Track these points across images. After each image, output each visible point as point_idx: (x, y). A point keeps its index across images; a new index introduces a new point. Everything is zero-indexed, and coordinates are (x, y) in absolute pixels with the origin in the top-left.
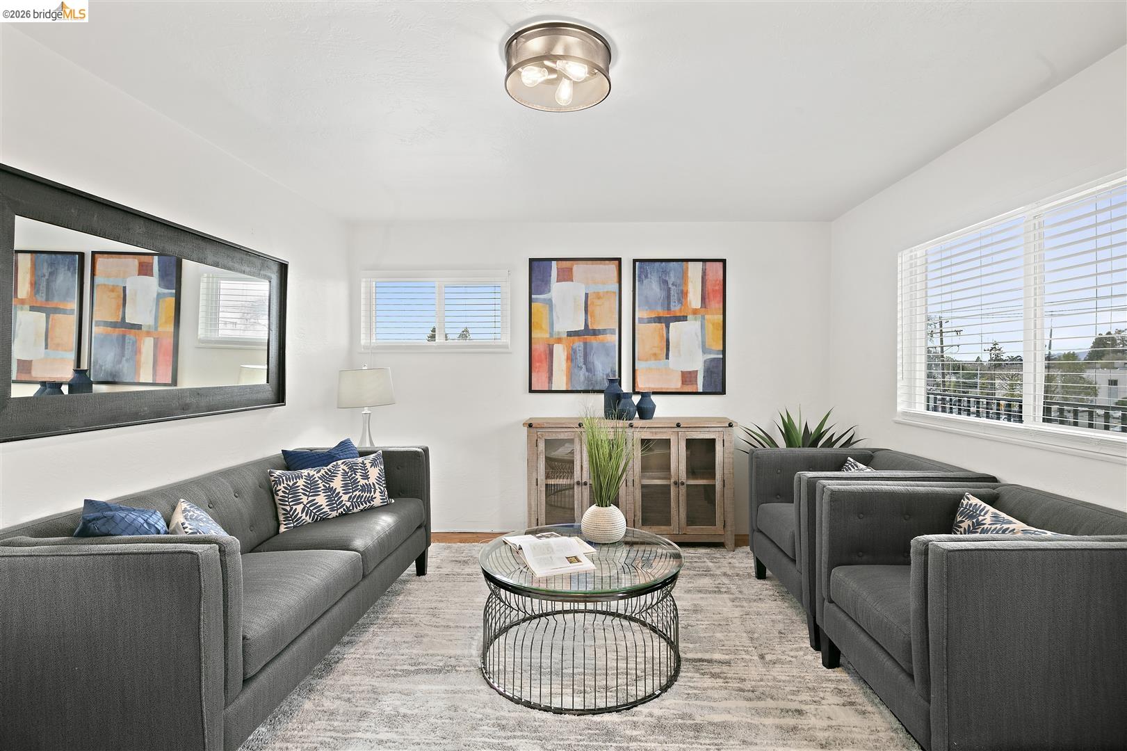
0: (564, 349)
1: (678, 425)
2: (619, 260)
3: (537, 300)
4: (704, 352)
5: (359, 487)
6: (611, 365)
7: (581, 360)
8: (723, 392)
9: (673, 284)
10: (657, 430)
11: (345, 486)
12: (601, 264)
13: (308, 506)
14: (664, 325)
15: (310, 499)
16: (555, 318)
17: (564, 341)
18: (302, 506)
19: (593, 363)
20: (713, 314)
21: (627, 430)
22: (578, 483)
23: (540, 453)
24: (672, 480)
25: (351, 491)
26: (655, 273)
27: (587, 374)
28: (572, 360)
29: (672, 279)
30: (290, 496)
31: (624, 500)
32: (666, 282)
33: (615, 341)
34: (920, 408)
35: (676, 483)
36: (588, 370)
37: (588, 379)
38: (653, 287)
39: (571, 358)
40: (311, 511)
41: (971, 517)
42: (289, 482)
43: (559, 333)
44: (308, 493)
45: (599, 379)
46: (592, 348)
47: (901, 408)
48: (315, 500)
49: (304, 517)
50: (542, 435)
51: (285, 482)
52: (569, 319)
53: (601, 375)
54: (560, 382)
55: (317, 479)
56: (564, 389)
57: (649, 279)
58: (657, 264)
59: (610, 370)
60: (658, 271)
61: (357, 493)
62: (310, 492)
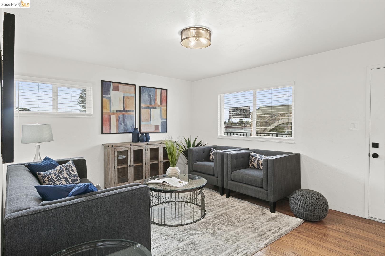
0: (115, 117)
1: (161, 143)
2: (135, 85)
3: (105, 97)
4: (161, 119)
5: (73, 175)
6: (132, 123)
7: (122, 121)
8: (166, 132)
9: (152, 96)
10: (155, 145)
11: (68, 175)
12: (129, 86)
14: (149, 109)
16: (112, 105)
17: (115, 114)
19: (126, 122)
20: (164, 107)
21: (146, 146)
22: (130, 166)
23: (116, 157)
24: (159, 161)
25: (71, 177)
26: (147, 92)
27: (124, 126)
28: (118, 121)
29: (152, 94)
30: (52, 182)
31: (145, 170)
32: (150, 95)
33: (134, 115)
34: (223, 134)
35: (160, 162)
36: (124, 125)
37: (124, 128)
38: (145, 96)
39: (118, 120)
41: (254, 156)
42: (49, 177)
43: (113, 111)
45: (128, 128)
46: (126, 117)
47: (219, 135)
48: (61, 183)
50: (116, 150)
51: (48, 177)
52: (117, 106)
53: (129, 127)
54: (114, 130)
55: (58, 174)
56: (116, 132)
57: (145, 93)
58: (147, 88)
59: (132, 125)
60: (148, 91)
61: (73, 178)
62: (59, 180)
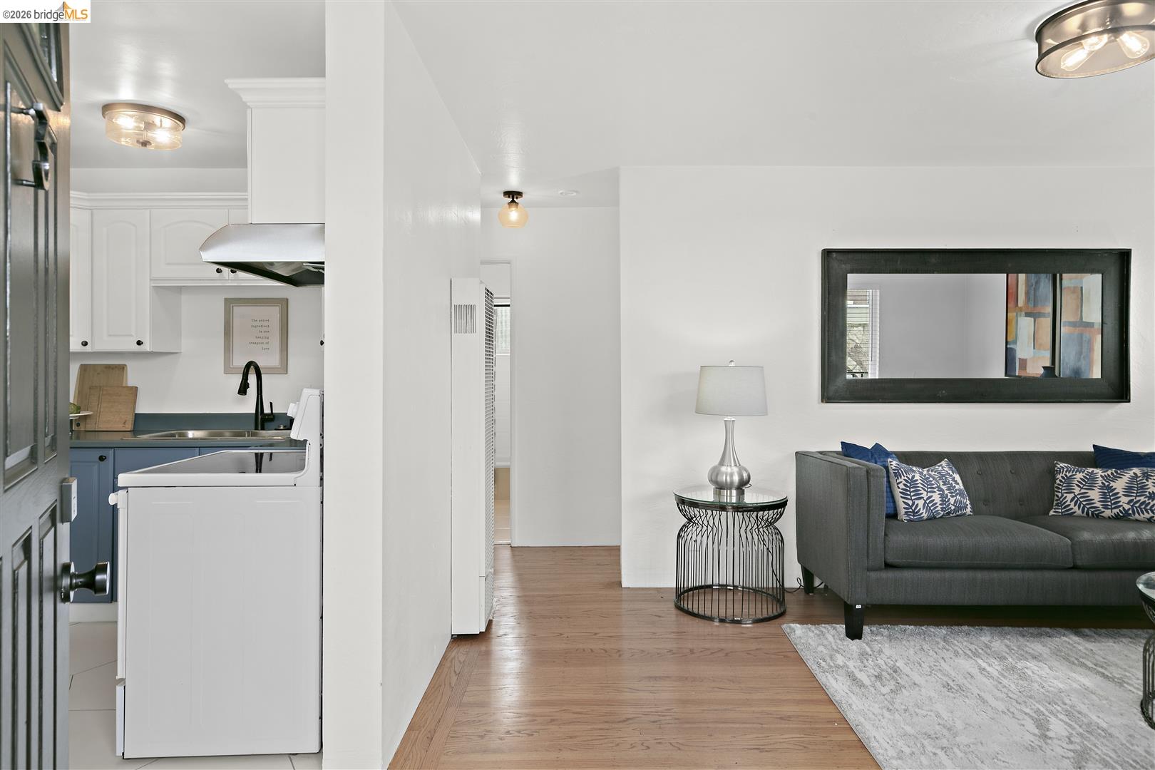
13: (1078, 496)
15: (1083, 491)
18: (1072, 495)
40: (1081, 502)
44: (1082, 486)
49: (1072, 506)
